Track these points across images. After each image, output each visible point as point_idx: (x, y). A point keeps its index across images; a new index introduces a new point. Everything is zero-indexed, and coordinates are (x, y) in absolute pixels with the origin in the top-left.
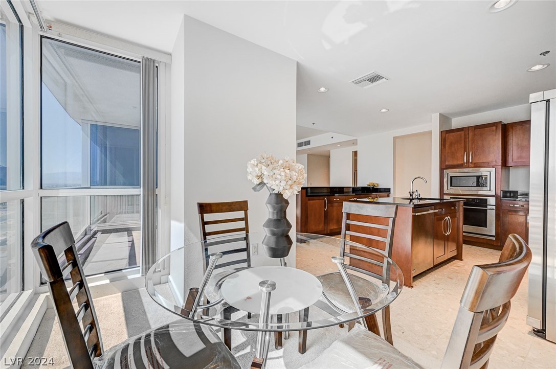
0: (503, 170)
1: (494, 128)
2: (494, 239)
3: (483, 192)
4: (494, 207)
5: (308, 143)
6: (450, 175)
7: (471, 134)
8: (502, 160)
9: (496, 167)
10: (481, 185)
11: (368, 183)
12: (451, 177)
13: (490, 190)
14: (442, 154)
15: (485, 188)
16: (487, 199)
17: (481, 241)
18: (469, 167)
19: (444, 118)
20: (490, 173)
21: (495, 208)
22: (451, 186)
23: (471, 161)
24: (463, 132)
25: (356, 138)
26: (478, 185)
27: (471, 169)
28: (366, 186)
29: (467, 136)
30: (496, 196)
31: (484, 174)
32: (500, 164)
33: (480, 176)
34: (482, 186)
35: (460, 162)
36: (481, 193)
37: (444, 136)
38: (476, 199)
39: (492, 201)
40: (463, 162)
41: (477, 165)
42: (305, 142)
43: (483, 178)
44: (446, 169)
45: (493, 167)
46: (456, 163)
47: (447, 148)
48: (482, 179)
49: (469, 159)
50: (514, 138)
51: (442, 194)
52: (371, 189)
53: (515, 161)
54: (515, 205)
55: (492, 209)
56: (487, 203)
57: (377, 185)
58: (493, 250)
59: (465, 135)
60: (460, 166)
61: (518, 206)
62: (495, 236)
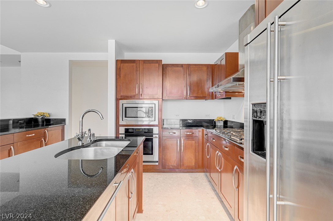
1: (157, 65)
2: (157, 164)
3: (150, 122)
4: (157, 136)
6: (125, 106)
7: (141, 67)
11: (36, 113)
12: (126, 108)
13: (155, 120)
15: (151, 119)
16: (152, 129)
18: (139, 99)
19: (120, 47)
20: (155, 105)
22: (126, 117)
23: (141, 93)
24: (135, 64)
25: (19, 53)
27: (141, 101)
28: (33, 117)
29: (138, 69)
30: (159, 125)
31: (151, 106)
32: (161, 97)
34: (149, 117)
35: (132, 94)
37: (120, 65)
38: (145, 129)
39: (156, 130)
40: (135, 94)
43: (150, 110)
44: (121, 99)
45: (157, 99)
46: (129, 94)
47: (122, 78)
49: (140, 91)
50: (167, 77)
51: (117, 125)
52: (40, 120)
53: (168, 95)
54: (170, 133)
55: (156, 137)
56: (153, 133)
57: (48, 116)
58: (156, 173)
59: (136, 67)
60: (134, 97)
61: (172, 133)
62: (158, 161)
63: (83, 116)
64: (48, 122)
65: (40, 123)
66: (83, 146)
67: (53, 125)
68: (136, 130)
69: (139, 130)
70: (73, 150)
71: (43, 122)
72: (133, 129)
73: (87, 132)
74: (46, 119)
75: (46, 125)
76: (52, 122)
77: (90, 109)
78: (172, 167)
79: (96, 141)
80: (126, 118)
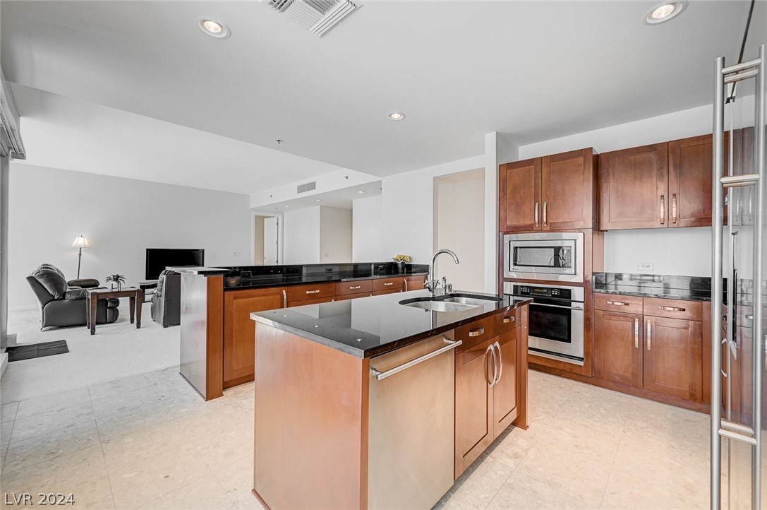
0: (596, 237)
1: (581, 159)
2: (582, 363)
3: (564, 276)
4: (582, 306)
5: (312, 186)
6: (514, 244)
7: (545, 170)
8: (593, 218)
9: (584, 231)
10: (561, 265)
11: (395, 256)
12: (515, 248)
13: (575, 274)
14: (501, 206)
15: (567, 271)
16: (570, 290)
17: (562, 367)
18: (541, 231)
19: (504, 141)
20: (575, 241)
21: (583, 308)
22: (515, 264)
23: (545, 220)
24: (533, 167)
25: (380, 179)
26: (557, 264)
27: (544, 235)
28: (393, 261)
29: (540, 174)
30: (585, 284)
31: (566, 243)
32: (590, 225)
33: (560, 248)
34: (563, 267)
35: (528, 222)
36: (562, 278)
37: (505, 173)
38: (553, 289)
39: (578, 294)
40: (533, 222)
41: (554, 228)
42: (308, 184)
43: (565, 252)
44: (508, 233)
45: (579, 230)
46: (522, 222)
47: (508, 196)
48: (563, 252)
49: (542, 216)
50: (611, 180)
51: (501, 279)
52: (400, 266)
53: (613, 220)
54: (615, 303)
55: (579, 309)
56: (570, 298)
57: (409, 260)
58: (580, 383)
59: (536, 172)
60: (529, 229)
61: (620, 304)
62: (583, 359)
63: (434, 259)
64: (409, 269)
65: (400, 271)
66: (434, 299)
67: (415, 273)
68: (536, 290)
69: (540, 291)
70: (422, 301)
71: (403, 269)
72: (529, 287)
73: (441, 281)
74: (406, 265)
75: (407, 273)
76: (413, 270)
77: (444, 248)
78: (618, 378)
79: (452, 296)
80: (516, 267)
